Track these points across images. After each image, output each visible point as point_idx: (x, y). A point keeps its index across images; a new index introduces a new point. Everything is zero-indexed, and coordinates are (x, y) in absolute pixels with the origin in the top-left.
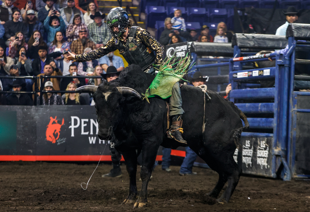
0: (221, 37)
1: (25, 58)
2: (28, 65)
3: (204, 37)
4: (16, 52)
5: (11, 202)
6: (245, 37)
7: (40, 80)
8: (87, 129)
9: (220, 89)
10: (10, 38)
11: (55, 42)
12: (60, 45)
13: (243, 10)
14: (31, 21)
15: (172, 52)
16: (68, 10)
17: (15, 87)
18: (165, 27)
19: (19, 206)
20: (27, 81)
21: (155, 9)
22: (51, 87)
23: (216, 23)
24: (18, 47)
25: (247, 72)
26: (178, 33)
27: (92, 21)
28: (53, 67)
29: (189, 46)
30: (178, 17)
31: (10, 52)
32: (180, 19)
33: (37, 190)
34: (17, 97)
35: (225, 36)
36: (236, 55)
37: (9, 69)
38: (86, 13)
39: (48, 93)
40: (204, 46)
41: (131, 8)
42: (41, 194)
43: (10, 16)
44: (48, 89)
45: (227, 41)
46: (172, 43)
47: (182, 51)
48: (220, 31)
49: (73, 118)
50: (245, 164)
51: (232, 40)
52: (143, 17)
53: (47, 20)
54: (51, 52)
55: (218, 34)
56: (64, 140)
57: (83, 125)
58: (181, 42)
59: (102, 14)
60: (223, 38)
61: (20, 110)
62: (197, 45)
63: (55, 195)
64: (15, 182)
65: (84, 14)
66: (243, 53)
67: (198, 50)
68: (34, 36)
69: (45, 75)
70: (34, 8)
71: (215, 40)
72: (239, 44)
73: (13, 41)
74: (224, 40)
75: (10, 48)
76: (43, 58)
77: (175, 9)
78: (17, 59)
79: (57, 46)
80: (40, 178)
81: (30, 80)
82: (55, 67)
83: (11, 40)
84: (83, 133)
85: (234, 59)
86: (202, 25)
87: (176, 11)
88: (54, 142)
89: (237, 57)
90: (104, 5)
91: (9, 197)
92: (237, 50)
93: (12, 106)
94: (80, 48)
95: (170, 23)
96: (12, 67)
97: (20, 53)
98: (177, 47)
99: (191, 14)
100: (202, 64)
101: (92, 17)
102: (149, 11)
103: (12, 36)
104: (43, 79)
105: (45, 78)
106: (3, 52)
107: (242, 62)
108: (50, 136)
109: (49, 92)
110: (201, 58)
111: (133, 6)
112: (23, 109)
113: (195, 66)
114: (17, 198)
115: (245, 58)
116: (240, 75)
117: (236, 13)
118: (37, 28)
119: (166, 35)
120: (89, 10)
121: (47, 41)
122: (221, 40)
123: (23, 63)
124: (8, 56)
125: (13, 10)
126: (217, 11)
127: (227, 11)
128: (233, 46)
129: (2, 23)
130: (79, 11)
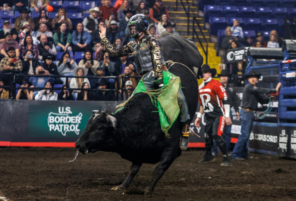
0: (273, 42)
1: (108, 61)
2: (111, 67)
3: (258, 43)
4: (101, 56)
5: (97, 181)
6: (293, 43)
7: (121, 79)
9: (272, 87)
10: (96, 44)
13: (291, 20)
14: (114, 30)
15: (232, 56)
17: (102, 85)
18: (226, 34)
20: (110, 80)
21: (217, 19)
22: (131, 86)
23: (269, 31)
24: (103, 52)
25: (294, 73)
26: (237, 39)
27: (164, 30)
28: (132, 69)
29: (246, 51)
30: (236, 26)
31: (96, 56)
32: (238, 28)
34: (103, 94)
35: (277, 42)
36: (286, 58)
37: (96, 70)
38: (160, 24)
39: (128, 91)
40: (259, 50)
41: (197, 18)
42: (123, 175)
43: (96, 26)
44: (129, 87)
45: (278, 46)
46: (231, 48)
47: (240, 55)
48: (272, 37)
50: (293, 150)
51: (282, 46)
52: (207, 26)
54: (130, 56)
55: (271, 40)
58: (239, 47)
59: (173, 24)
60: (275, 44)
61: (105, 105)
62: (253, 50)
64: (101, 165)
65: (157, 24)
66: (292, 56)
67: (254, 54)
68: (116, 43)
69: (126, 75)
70: (116, 19)
71: (268, 46)
72: (288, 49)
73: (99, 47)
74: (276, 46)
75: (96, 53)
76: (124, 61)
77: (234, 20)
78: (102, 62)
81: (113, 80)
82: (133, 69)
83: (97, 46)
85: (284, 62)
86: (257, 33)
87: (235, 21)
89: (286, 60)
90: (174, 16)
91: (96, 177)
92: (287, 54)
93: (98, 102)
95: (230, 31)
96: (98, 69)
97: (105, 57)
98: (236, 52)
99: (247, 23)
100: (257, 66)
101: (165, 26)
102: (212, 21)
103: (98, 42)
104: (124, 79)
105: (125, 78)
106: (90, 56)
107: (290, 64)
109: (129, 89)
110: (256, 60)
111: (199, 17)
112: (107, 104)
113: (251, 67)
114: (103, 179)
115: (292, 61)
116: (288, 75)
117: (286, 22)
118: (119, 36)
119: (227, 41)
120: (162, 21)
122: (273, 45)
123: (107, 65)
124: (94, 59)
125: (99, 21)
126: (269, 21)
127: (278, 21)
128: (283, 51)
129: (90, 32)
130: (153, 22)
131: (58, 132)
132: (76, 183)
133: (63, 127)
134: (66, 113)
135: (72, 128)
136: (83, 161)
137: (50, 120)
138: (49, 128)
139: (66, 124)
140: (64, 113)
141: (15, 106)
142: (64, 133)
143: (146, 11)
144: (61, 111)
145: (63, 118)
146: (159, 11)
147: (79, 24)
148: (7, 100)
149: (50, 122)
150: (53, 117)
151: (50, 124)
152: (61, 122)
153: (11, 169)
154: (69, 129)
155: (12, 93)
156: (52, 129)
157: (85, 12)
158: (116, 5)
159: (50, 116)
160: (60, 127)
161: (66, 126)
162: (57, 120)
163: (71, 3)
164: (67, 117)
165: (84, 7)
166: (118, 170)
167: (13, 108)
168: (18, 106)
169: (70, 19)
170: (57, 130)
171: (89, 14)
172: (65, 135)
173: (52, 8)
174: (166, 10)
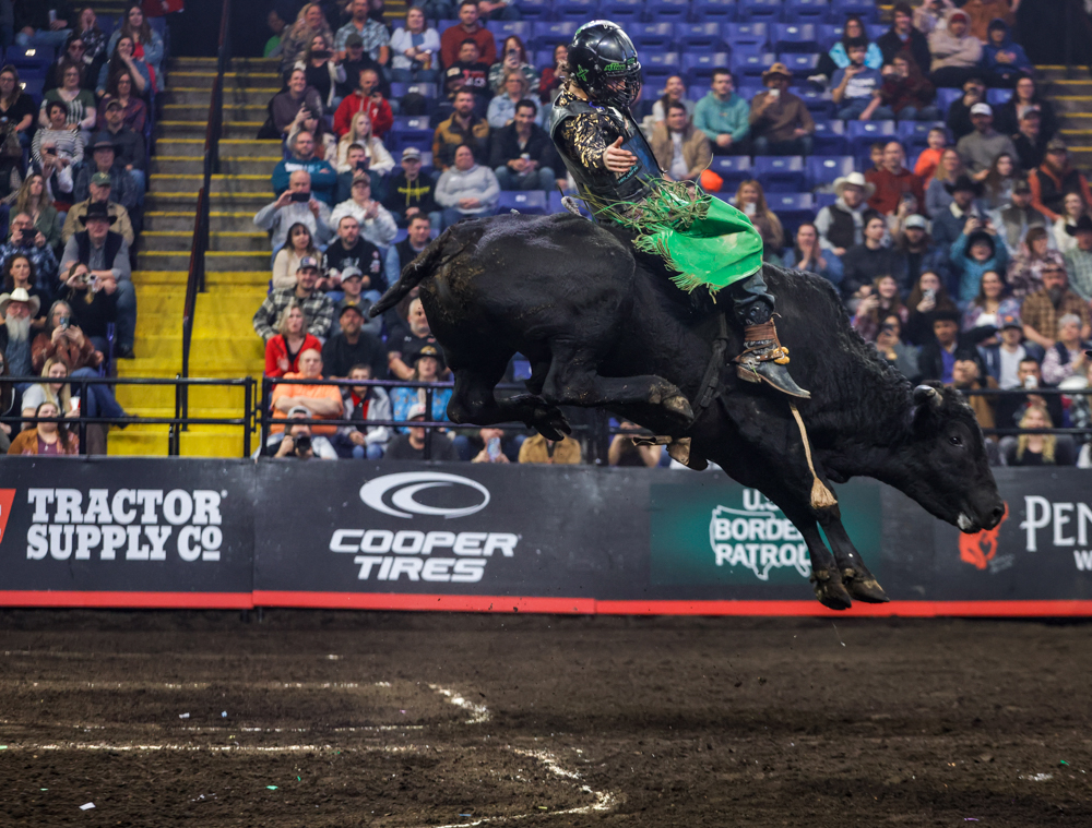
2: (905, 361)
4: (873, 327)
5: (870, 724)
8: (1070, 530)
10: (858, 290)
11: (982, 300)
12: (992, 306)
14: (915, 246)
16: (1011, 216)
19: (891, 736)
24: (881, 313)
33: (937, 694)
38: (1059, 222)
42: (951, 703)
43: (858, 233)
49: (1031, 501)
53: (959, 245)
54: (968, 326)
56: (1008, 561)
57: (1060, 521)
63: (988, 708)
64: (881, 672)
65: (1053, 222)
68: (923, 286)
70: (921, 210)
73: (866, 297)
75: (856, 318)
76: (948, 342)
79: (986, 310)
80: (947, 663)
83: (861, 297)
84: (1059, 540)
88: (982, 565)
94: (1047, 315)
101: (1070, 230)
103: (864, 284)
108: (971, 551)
118: (930, 264)
120: (1068, 213)
121: (959, 297)
123: (892, 356)
125: (867, 216)
129: (838, 251)
130: (1041, 217)
131: (745, 567)
132: (802, 729)
133: (758, 553)
134: (766, 510)
135: (788, 555)
136: (822, 658)
137: (719, 529)
138: (713, 555)
139: (767, 542)
140: (762, 507)
141: (606, 489)
142: (761, 572)
143: (1022, 184)
144: (752, 502)
145: (757, 526)
146: (1058, 183)
147: (805, 229)
148: (583, 470)
149: (719, 537)
150: (726, 522)
151: (717, 542)
152: (752, 537)
153: (598, 686)
154: (778, 558)
155: (598, 448)
156: (725, 560)
157: (821, 191)
158: (920, 166)
159: (718, 517)
160: (747, 552)
161: (769, 551)
162: (740, 529)
163: (778, 163)
164: (771, 522)
165: (818, 173)
166: (937, 690)
167: (601, 493)
168: (618, 489)
169: (776, 212)
170: (739, 563)
171: (834, 197)
172: (764, 577)
173: (719, 180)
174: (1083, 179)
